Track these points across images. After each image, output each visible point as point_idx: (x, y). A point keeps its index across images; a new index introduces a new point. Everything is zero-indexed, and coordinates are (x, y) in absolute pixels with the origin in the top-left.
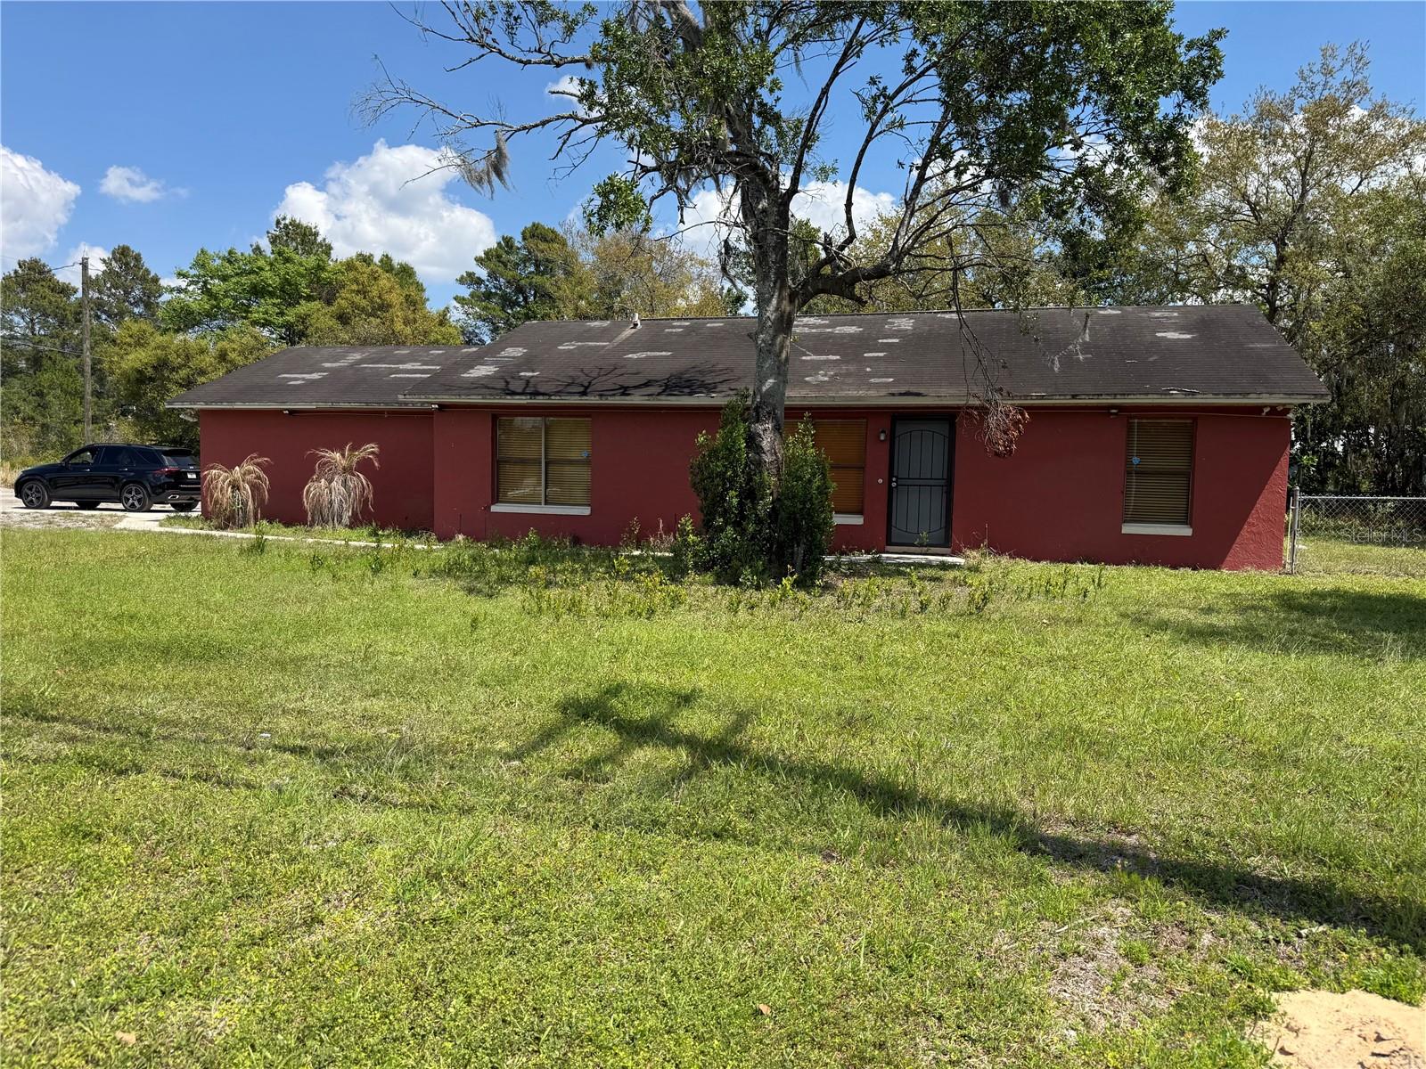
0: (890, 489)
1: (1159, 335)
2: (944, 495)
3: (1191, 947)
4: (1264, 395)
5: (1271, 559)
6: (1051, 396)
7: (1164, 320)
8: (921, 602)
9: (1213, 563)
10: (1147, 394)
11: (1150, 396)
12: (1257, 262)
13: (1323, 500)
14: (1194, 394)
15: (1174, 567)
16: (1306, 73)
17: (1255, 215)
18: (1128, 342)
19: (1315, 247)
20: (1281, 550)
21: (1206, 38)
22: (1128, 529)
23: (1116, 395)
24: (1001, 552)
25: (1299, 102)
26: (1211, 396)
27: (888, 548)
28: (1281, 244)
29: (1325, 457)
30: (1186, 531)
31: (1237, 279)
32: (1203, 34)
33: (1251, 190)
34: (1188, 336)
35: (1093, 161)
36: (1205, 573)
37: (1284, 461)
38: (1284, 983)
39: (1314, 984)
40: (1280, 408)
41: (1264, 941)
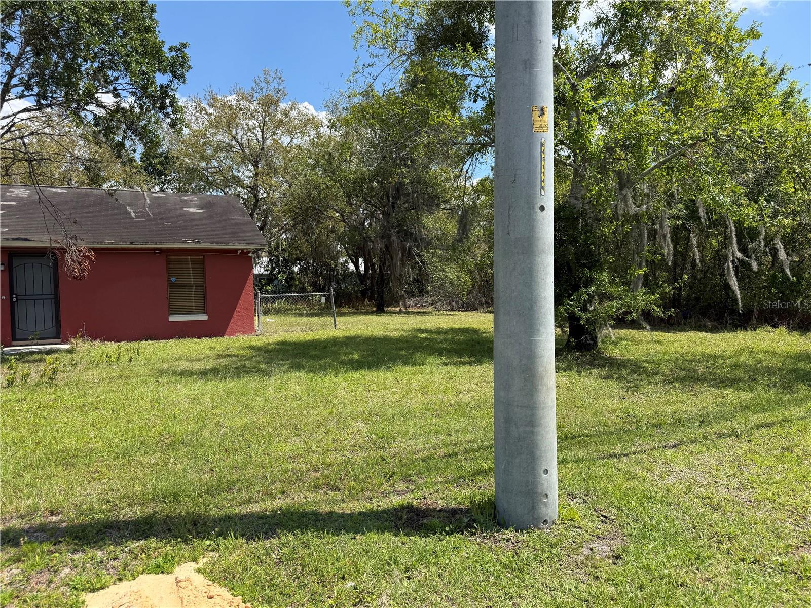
0: (12, 304)
1: (185, 209)
2: (54, 305)
3: (51, 582)
4: (236, 244)
5: (249, 328)
6: (117, 243)
8: (8, 380)
9: (220, 333)
10: (174, 242)
11: (176, 243)
12: (246, 174)
13: (271, 297)
14: (200, 243)
15: (199, 338)
16: (257, 81)
17: (242, 150)
18: (167, 212)
19: (272, 170)
20: (254, 324)
21: (178, 46)
22: (172, 318)
23: (156, 242)
24: (95, 339)
25: (256, 95)
26: (209, 244)
27: (14, 343)
28: (256, 166)
29: (289, 275)
30: (204, 317)
31: (238, 182)
32: (176, 43)
33: (239, 137)
34: (201, 211)
36: (215, 339)
37: (251, 278)
38: (98, 586)
39: (120, 580)
40: (245, 251)
41: (101, 562)
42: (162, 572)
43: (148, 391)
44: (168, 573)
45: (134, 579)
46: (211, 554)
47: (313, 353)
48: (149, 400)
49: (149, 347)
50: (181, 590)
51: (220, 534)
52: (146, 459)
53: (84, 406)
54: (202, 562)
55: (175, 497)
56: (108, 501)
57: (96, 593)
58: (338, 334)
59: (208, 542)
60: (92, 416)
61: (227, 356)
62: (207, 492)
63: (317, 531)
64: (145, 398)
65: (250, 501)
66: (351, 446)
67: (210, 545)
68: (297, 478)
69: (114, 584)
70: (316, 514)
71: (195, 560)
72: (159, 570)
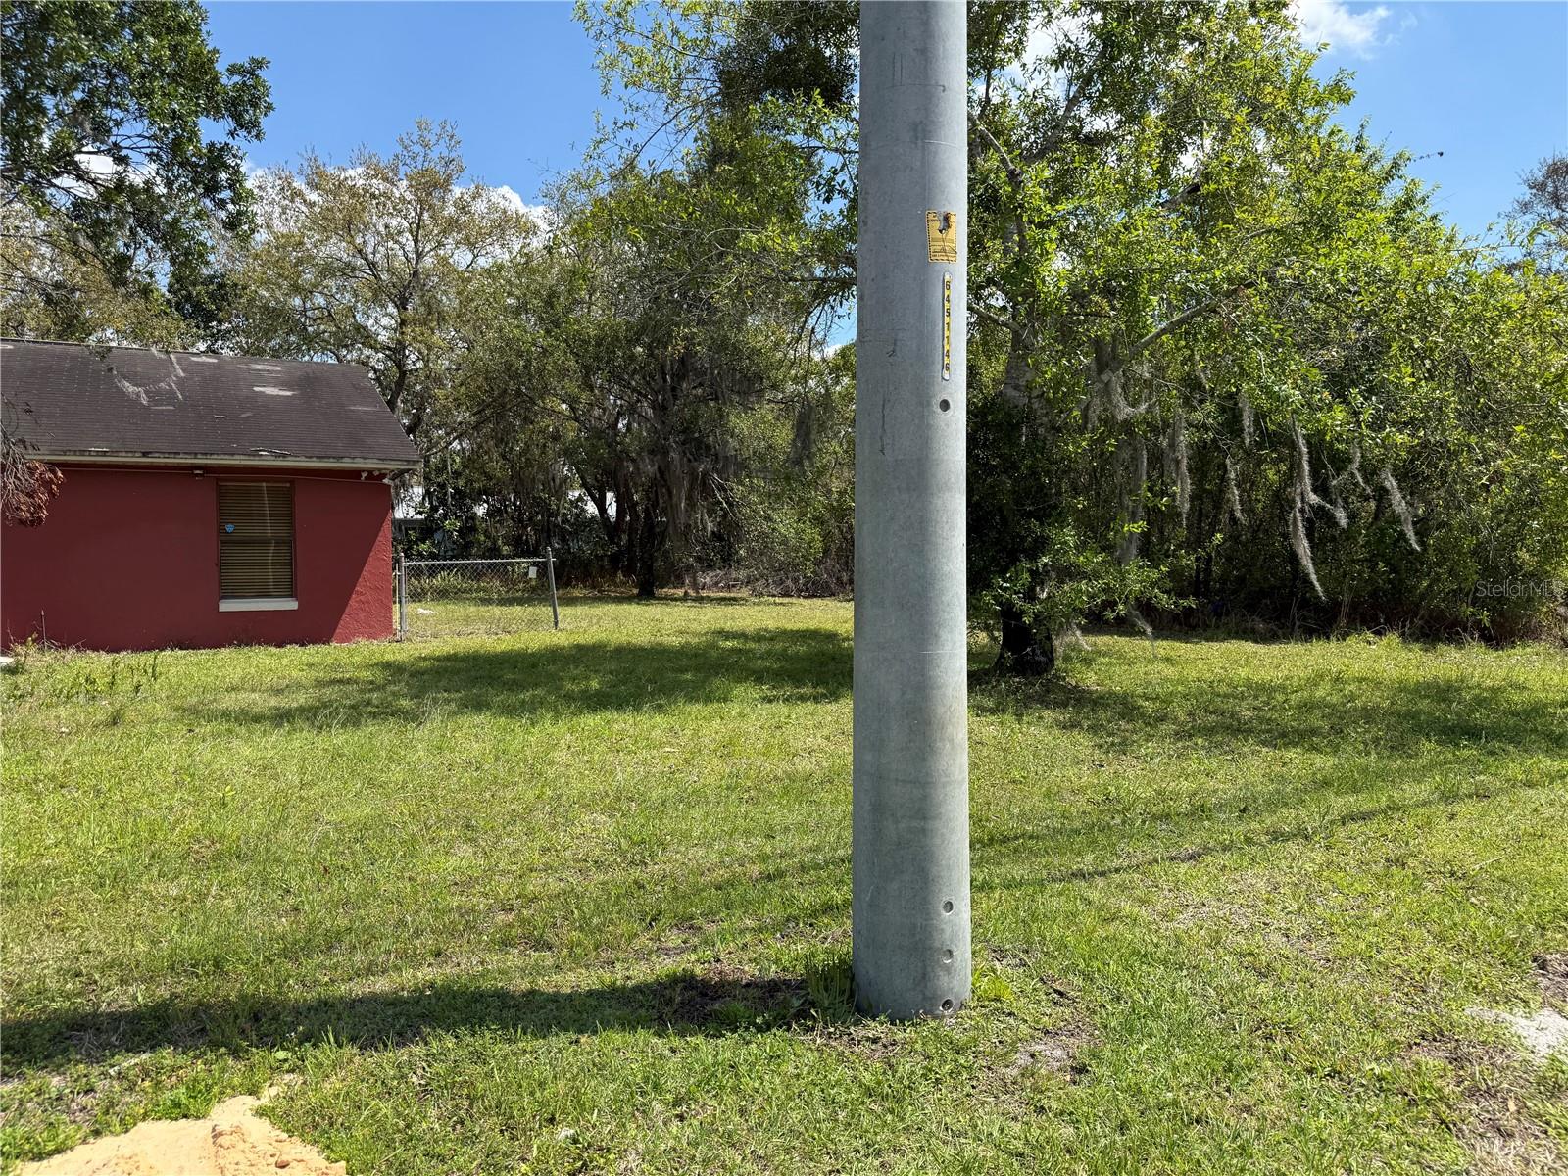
1: (256, 389)
4: (359, 460)
5: (381, 627)
6: (114, 453)
7: (265, 374)
9: (325, 639)
10: (233, 454)
11: (237, 457)
12: (382, 322)
13: (427, 565)
14: (285, 455)
15: (280, 645)
16: (406, 142)
17: (374, 275)
18: (220, 395)
19: (434, 314)
20: (391, 618)
21: (247, 64)
22: (226, 606)
23: (196, 454)
24: (64, 646)
26: (303, 458)
28: (402, 305)
29: (467, 522)
30: (292, 604)
31: (367, 338)
32: (243, 60)
33: (370, 250)
34: (289, 393)
35: (136, 179)
36: (311, 649)
37: (387, 528)
38: (51, 1146)
39: (97, 1133)
40: (376, 474)
41: (57, 1099)
42: (186, 1117)
43: (171, 751)
44: (198, 1118)
45: (127, 1131)
46: (287, 1077)
47: (510, 676)
48: (171, 769)
49: (178, 665)
50: (223, 1151)
51: (305, 1038)
52: (159, 889)
53: (36, 781)
54: (268, 1094)
55: (216, 965)
56: (78, 975)
57: (45, 1162)
58: (561, 639)
59: (281, 1055)
60: (51, 802)
61: (334, 682)
62: (284, 954)
63: (502, 1028)
64: (165, 765)
65: (369, 971)
66: (577, 861)
67: (286, 1061)
68: (468, 923)
69: (85, 1141)
70: (501, 996)
71: (253, 1091)
72: (178, 1111)
